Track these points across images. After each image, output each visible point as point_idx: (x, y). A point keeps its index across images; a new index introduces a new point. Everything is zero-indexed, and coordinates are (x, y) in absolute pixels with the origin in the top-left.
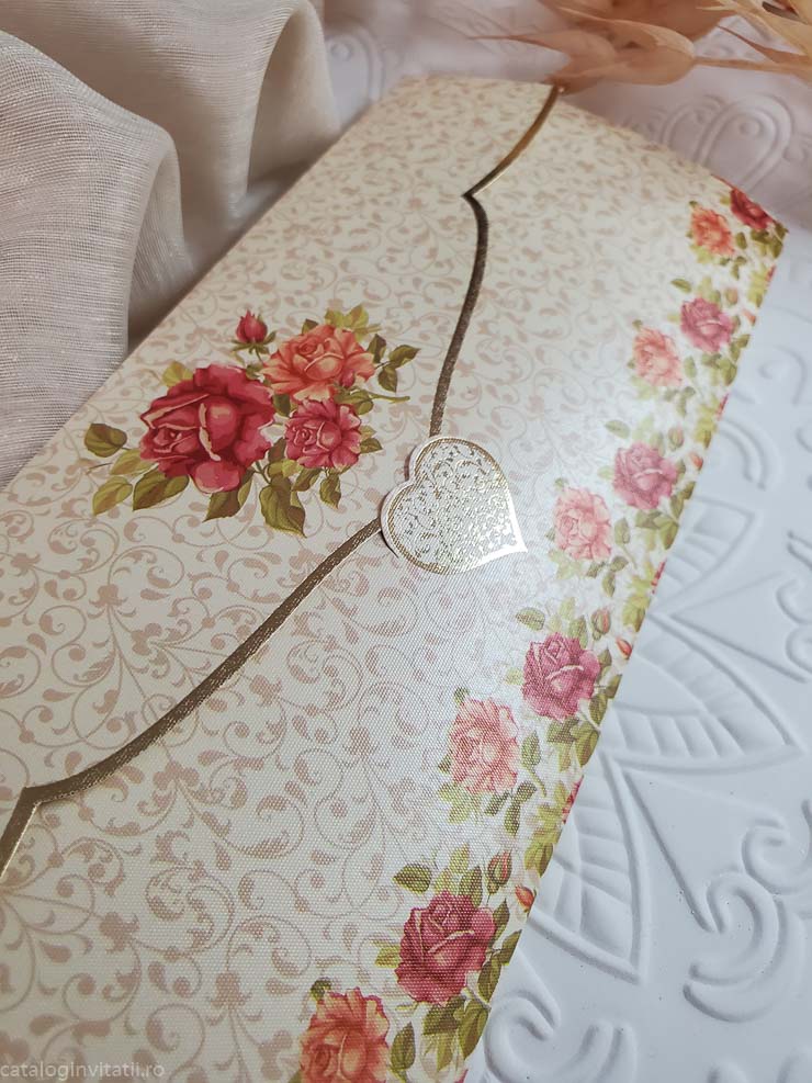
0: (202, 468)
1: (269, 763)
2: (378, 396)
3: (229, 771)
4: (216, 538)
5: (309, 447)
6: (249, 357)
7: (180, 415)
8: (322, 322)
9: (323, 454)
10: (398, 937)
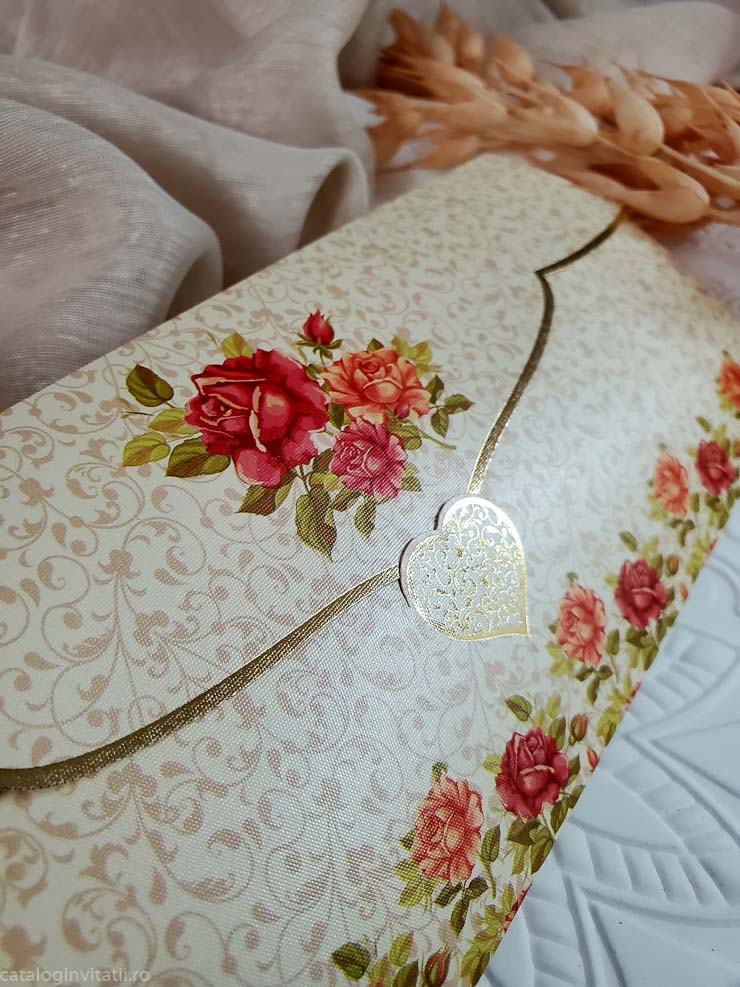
0: (246, 455)
1: (234, 792)
2: (429, 437)
3: (190, 791)
4: (246, 535)
5: (355, 466)
6: (311, 356)
7: (234, 391)
8: (388, 346)
9: (365, 478)
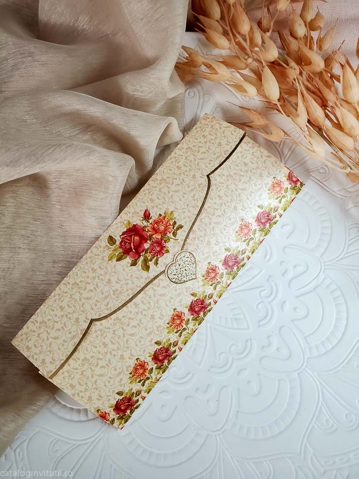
0: (131, 253)
1: (135, 319)
2: (171, 238)
3: (127, 320)
4: (131, 271)
5: (154, 250)
6: (145, 223)
8: (163, 215)
9: (156, 253)
10: (153, 353)
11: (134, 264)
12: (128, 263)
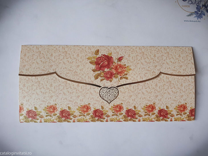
0: (98, 66)
2: (118, 78)
5: (106, 75)
6: (116, 61)
8: (126, 66)
10: (63, 109)
11: (94, 71)
12: (92, 68)
